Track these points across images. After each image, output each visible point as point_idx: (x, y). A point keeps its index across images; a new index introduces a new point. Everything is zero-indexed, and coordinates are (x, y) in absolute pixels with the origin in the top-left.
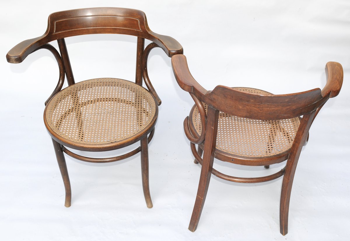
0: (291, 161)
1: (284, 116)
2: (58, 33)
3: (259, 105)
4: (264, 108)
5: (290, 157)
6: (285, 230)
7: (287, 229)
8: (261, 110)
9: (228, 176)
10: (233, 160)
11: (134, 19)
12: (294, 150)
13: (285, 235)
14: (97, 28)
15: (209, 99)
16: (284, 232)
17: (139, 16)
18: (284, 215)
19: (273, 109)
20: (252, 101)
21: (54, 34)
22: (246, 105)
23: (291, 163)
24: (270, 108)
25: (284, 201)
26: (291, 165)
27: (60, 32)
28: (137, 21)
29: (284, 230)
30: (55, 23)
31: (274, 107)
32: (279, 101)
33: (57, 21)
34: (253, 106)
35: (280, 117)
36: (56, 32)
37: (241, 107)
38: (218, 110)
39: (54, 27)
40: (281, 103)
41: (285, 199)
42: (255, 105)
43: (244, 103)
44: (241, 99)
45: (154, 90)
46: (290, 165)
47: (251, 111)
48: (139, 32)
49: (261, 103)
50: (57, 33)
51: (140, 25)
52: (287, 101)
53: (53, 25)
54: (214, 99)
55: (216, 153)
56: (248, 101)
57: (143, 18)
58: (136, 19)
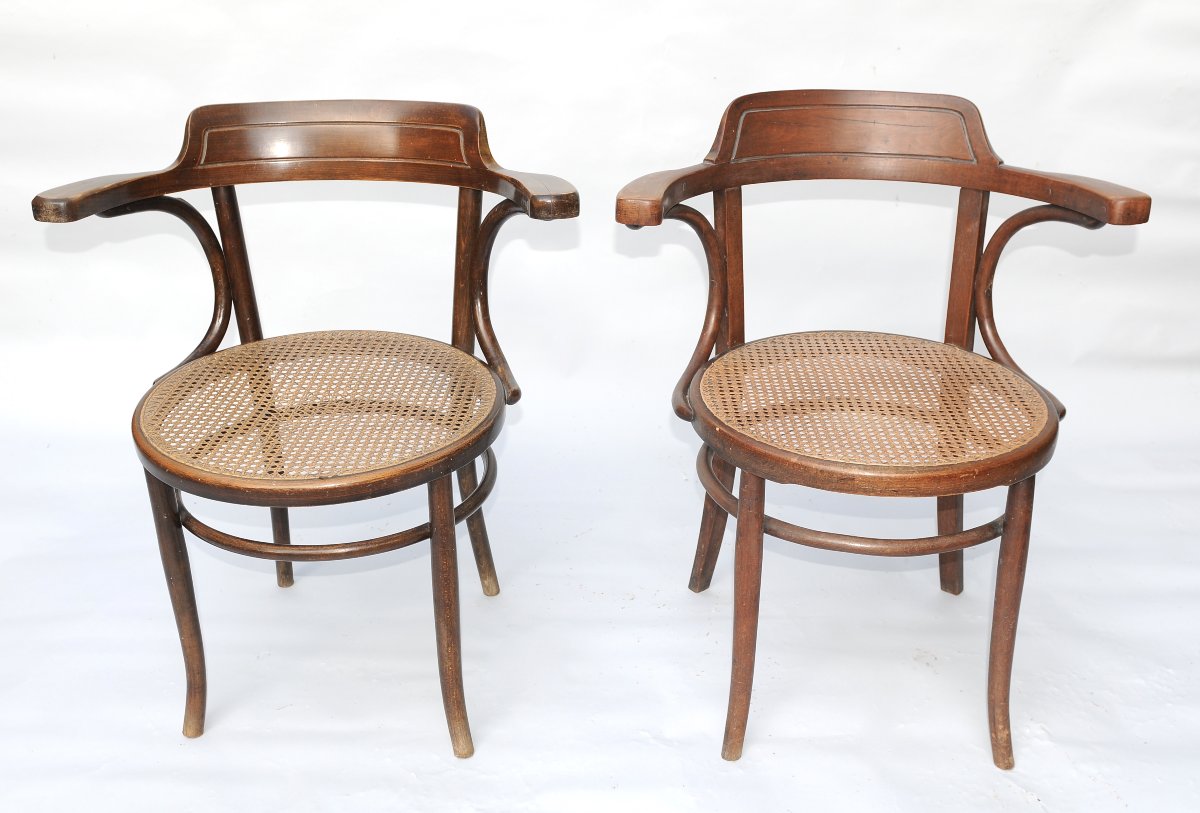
2: (215, 166)
11: (449, 130)
14: (337, 160)
17: (464, 121)
21: (200, 167)
27: (220, 165)
28: (456, 136)
30: (207, 133)
33: (214, 130)
36: (207, 161)
39: (200, 148)
45: (504, 361)
48: (462, 169)
50: (210, 166)
51: (466, 146)
53: (201, 141)
57: (475, 126)
58: (454, 130)
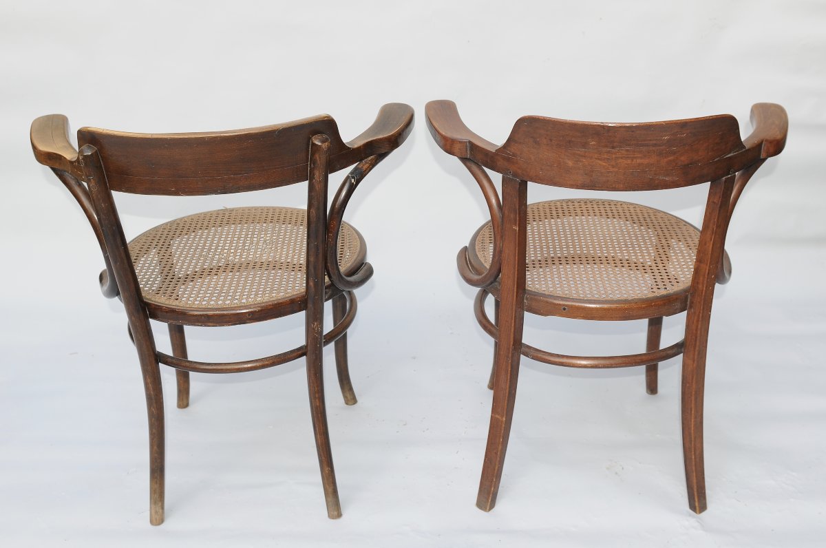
0: (695, 313)
1: (666, 181)
3: (609, 152)
4: (620, 160)
5: (692, 302)
6: (699, 499)
7: (705, 498)
8: (613, 167)
9: (558, 356)
10: (564, 309)
12: (698, 283)
13: (700, 512)
15: (504, 158)
16: (697, 504)
18: (693, 457)
19: (639, 161)
20: (593, 143)
22: (582, 156)
23: (696, 318)
24: (632, 160)
25: (691, 421)
26: (695, 321)
29: (696, 500)
31: (641, 158)
32: (650, 140)
34: (596, 156)
35: (656, 182)
37: (570, 163)
38: (525, 179)
40: (655, 145)
41: (691, 414)
42: (600, 154)
43: (577, 152)
44: (570, 142)
46: (693, 322)
47: (593, 171)
49: (613, 148)
52: (668, 141)
54: (514, 155)
55: (527, 299)
56: (585, 145)
